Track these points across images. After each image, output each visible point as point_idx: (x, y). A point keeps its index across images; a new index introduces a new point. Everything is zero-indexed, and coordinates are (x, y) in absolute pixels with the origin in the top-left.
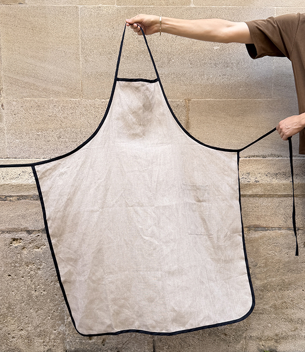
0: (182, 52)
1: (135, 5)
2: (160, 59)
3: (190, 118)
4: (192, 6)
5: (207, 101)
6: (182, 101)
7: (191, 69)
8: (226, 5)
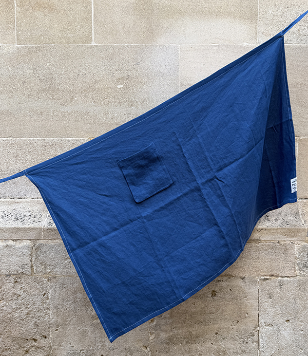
0: (84, 90)
1: (36, 44)
2: (62, 97)
4: (93, 44)
6: (87, 140)
8: (128, 43)
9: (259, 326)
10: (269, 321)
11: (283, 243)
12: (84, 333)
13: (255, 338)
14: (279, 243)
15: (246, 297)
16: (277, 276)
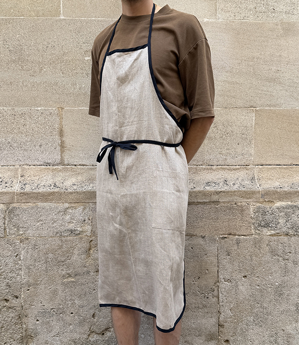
0: (53, 62)
1: (6, 16)
2: (32, 68)
3: (64, 127)
4: (62, 17)
5: (80, 109)
6: (55, 110)
7: (63, 79)
8: (95, 17)
9: (218, 282)
10: (227, 277)
11: (239, 204)
12: (55, 292)
13: (215, 293)
14: (236, 204)
15: (206, 255)
16: (235, 235)
